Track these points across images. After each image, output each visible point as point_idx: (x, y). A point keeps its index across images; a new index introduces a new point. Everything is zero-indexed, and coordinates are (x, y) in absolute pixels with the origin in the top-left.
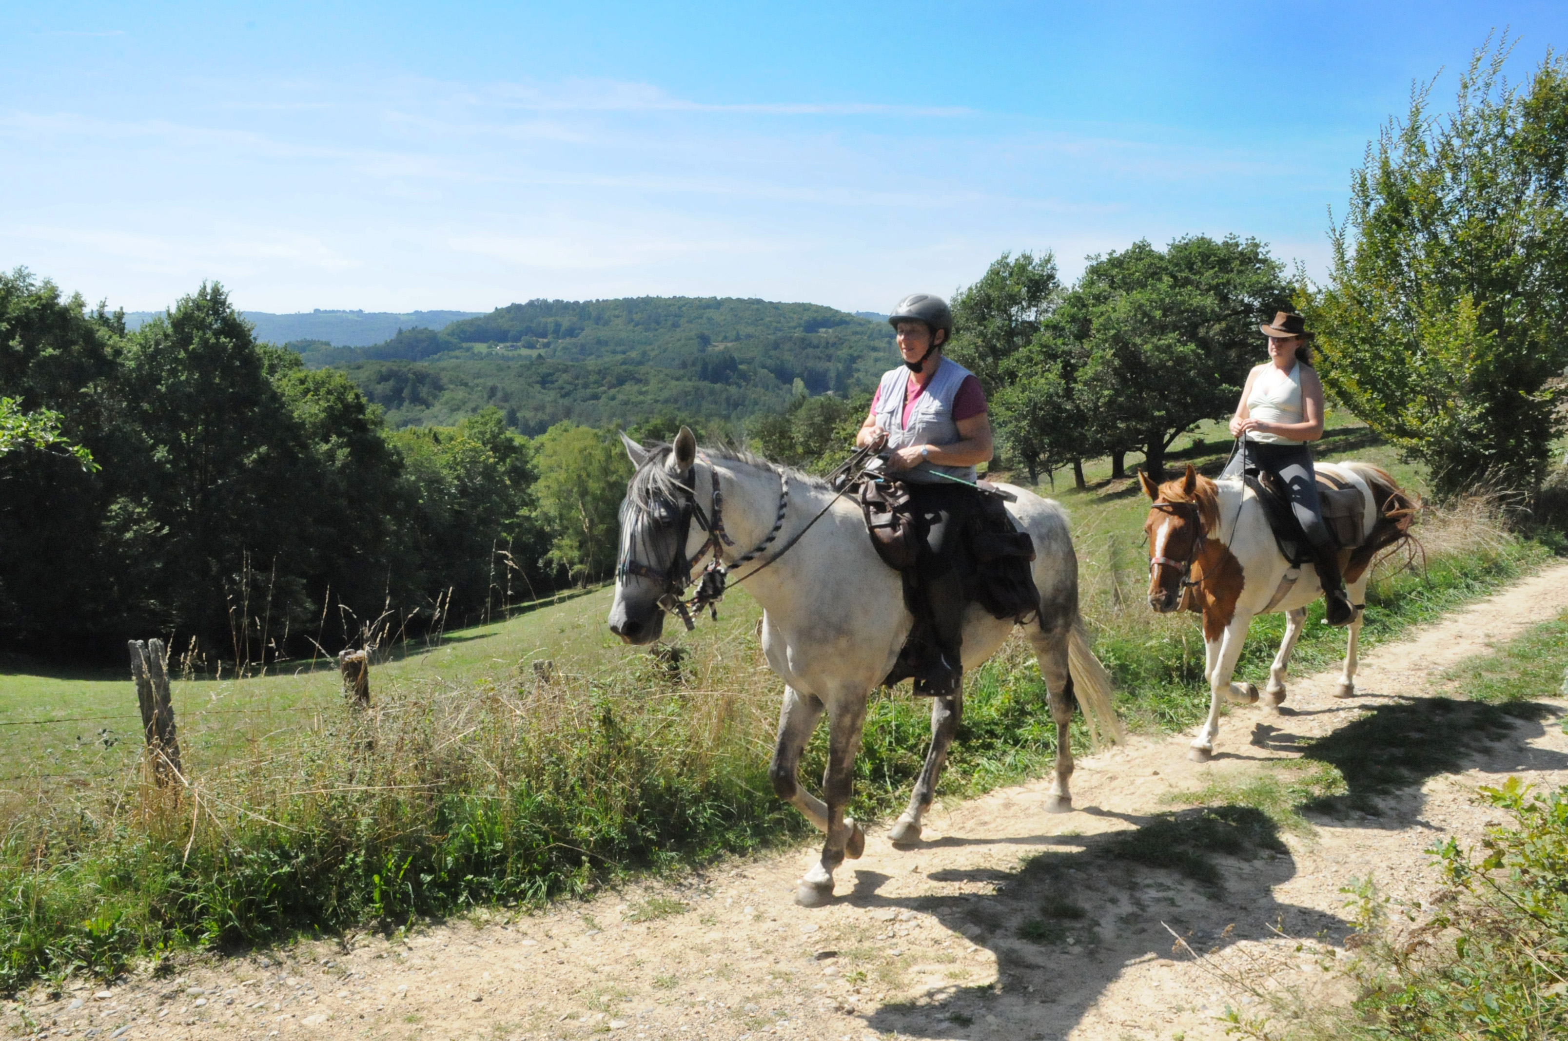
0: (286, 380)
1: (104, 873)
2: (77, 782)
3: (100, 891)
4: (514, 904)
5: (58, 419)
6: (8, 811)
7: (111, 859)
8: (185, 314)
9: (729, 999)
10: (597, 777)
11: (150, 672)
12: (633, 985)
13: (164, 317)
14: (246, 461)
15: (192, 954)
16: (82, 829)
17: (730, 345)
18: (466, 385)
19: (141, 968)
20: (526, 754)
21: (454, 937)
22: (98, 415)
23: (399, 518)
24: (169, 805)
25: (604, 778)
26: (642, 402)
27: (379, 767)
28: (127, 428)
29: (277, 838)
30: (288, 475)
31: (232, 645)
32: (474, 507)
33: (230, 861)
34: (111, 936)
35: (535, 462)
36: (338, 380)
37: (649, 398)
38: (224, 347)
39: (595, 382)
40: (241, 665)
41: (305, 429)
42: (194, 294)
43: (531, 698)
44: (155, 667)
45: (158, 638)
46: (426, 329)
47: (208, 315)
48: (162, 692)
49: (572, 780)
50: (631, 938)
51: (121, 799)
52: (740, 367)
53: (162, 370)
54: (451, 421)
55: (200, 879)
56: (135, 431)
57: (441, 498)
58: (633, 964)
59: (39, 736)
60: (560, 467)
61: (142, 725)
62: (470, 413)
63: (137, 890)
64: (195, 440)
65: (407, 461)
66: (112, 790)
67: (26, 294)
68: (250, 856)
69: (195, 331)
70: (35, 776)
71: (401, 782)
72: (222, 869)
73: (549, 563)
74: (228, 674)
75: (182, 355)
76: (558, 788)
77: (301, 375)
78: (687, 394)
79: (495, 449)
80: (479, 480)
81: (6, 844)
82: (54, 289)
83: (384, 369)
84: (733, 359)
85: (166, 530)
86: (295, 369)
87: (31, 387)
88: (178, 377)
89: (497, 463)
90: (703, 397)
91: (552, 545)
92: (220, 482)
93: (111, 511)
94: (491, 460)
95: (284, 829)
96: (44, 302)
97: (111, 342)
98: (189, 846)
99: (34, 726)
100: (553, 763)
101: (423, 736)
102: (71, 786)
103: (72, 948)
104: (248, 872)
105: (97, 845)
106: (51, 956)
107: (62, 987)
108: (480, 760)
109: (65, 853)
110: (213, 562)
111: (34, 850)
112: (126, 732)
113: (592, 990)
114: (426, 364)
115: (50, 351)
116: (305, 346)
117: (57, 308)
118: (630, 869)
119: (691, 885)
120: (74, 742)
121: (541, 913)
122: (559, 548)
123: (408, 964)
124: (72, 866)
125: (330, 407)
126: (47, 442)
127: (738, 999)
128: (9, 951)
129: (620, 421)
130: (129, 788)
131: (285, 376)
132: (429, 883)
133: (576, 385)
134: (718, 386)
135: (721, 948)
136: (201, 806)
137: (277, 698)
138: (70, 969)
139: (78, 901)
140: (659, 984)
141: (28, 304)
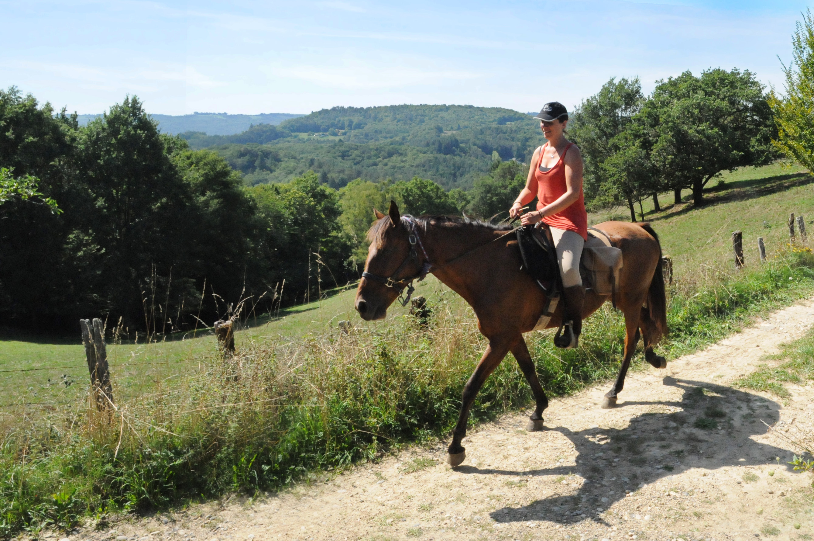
0: (178, 157)
1: (65, 465)
2: (48, 408)
3: (62, 476)
4: (332, 468)
5: (36, 181)
6: (5, 426)
7: (69, 456)
8: (116, 115)
9: (464, 514)
10: (379, 389)
11: (93, 339)
12: (406, 511)
13: (102, 117)
14: (153, 207)
15: (120, 515)
16: (51, 437)
17: (454, 132)
18: (295, 158)
19: (88, 524)
20: (335, 378)
21: (283, 504)
22: (61, 178)
23: (255, 239)
24: (105, 422)
25: (384, 389)
26: (403, 167)
27: (242, 391)
28: (79, 187)
29: (172, 442)
30: (179, 216)
31: (145, 323)
32: (303, 232)
33: (144, 457)
34: (69, 504)
35: (339, 203)
36: (211, 157)
37: (407, 165)
38: (140, 137)
39: (375, 155)
40: (150, 335)
41: (190, 188)
42: (121, 103)
43: (337, 344)
44: (96, 336)
45: (99, 318)
46: (268, 124)
47: (129, 116)
48: (101, 352)
49: (365, 391)
50: (404, 483)
51: (76, 418)
52: (461, 145)
53: (101, 151)
54: (286, 180)
55: (124, 468)
56: (84, 189)
57: (282, 227)
58: (406, 499)
59: (24, 379)
60: (355, 206)
61: (88, 372)
62: (298, 175)
63: (85, 475)
64: (121, 194)
65: (260, 205)
66: (70, 412)
67: (16, 103)
68: (156, 454)
69: (121, 126)
70: (22, 404)
71: (257, 400)
72: (138, 462)
73: (350, 263)
74: (142, 340)
75: (114, 141)
76: (356, 396)
77: (188, 154)
78: (430, 161)
79: (314, 196)
80: (305, 215)
81: (4, 446)
82: (34, 100)
83: (242, 149)
84: (456, 141)
85: (103, 251)
86: (184, 150)
87: (19, 161)
88: (111, 155)
89: (316, 205)
90: (440, 163)
91: (352, 253)
92: (137, 220)
93: (69, 239)
94: (312, 203)
95: (177, 437)
96: (27, 108)
97: (69, 133)
98: (118, 447)
99: (21, 373)
100: (352, 382)
101: (270, 371)
102: (44, 410)
103: (45, 511)
104: (154, 464)
105: (60, 447)
106: (32, 516)
107: (38, 536)
108: (307, 383)
109: (41, 452)
110: (133, 270)
111: (21, 450)
112: (78, 377)
113: (382, 516)
114: (269, 146)
115: (31, 138)
116: (190, 135)
117: (35, 112)
118: (402, 442)
119: (439, 449)
120: (46, 383)
121: (349, 473)
122: (356, 254)
123: (254, 521)
124: (45, 460)
125: (206, 174)
126: (29, 195)
127: (470, 513)
128: (6, 513)
129: (390, 178)
130: (80, 412)
131: (177, 154)
132: (267, 471)
133: (363, 157)
134: (448, 156)
135: (459, 484)
136: (125, 423)
137: (173, 355)
138: (44, 524)
139: (49, 482)
140: (422, 509)
141: (17, 109)
